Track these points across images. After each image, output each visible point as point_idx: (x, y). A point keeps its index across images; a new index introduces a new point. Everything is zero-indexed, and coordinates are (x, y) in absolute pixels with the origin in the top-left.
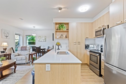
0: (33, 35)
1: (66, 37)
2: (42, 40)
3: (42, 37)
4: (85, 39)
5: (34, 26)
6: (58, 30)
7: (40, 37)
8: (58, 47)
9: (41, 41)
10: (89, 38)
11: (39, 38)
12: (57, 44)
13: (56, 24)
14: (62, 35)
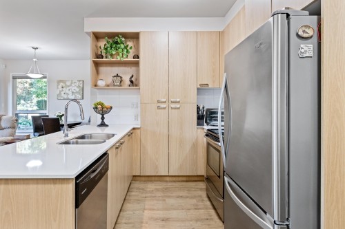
0: (30, 75)
1: (132, 82)
2: (70, 93)
3: (68, 83)
4: (198, 89)
5: (35, 46)
6: (102, 57)
7: (62, 84)
8: (103, 118)
9: (65, 96)
10: (210, 86)
11: (60, 87)
12: (96, 108)
13: (97, 36)
14: (117, 76)
